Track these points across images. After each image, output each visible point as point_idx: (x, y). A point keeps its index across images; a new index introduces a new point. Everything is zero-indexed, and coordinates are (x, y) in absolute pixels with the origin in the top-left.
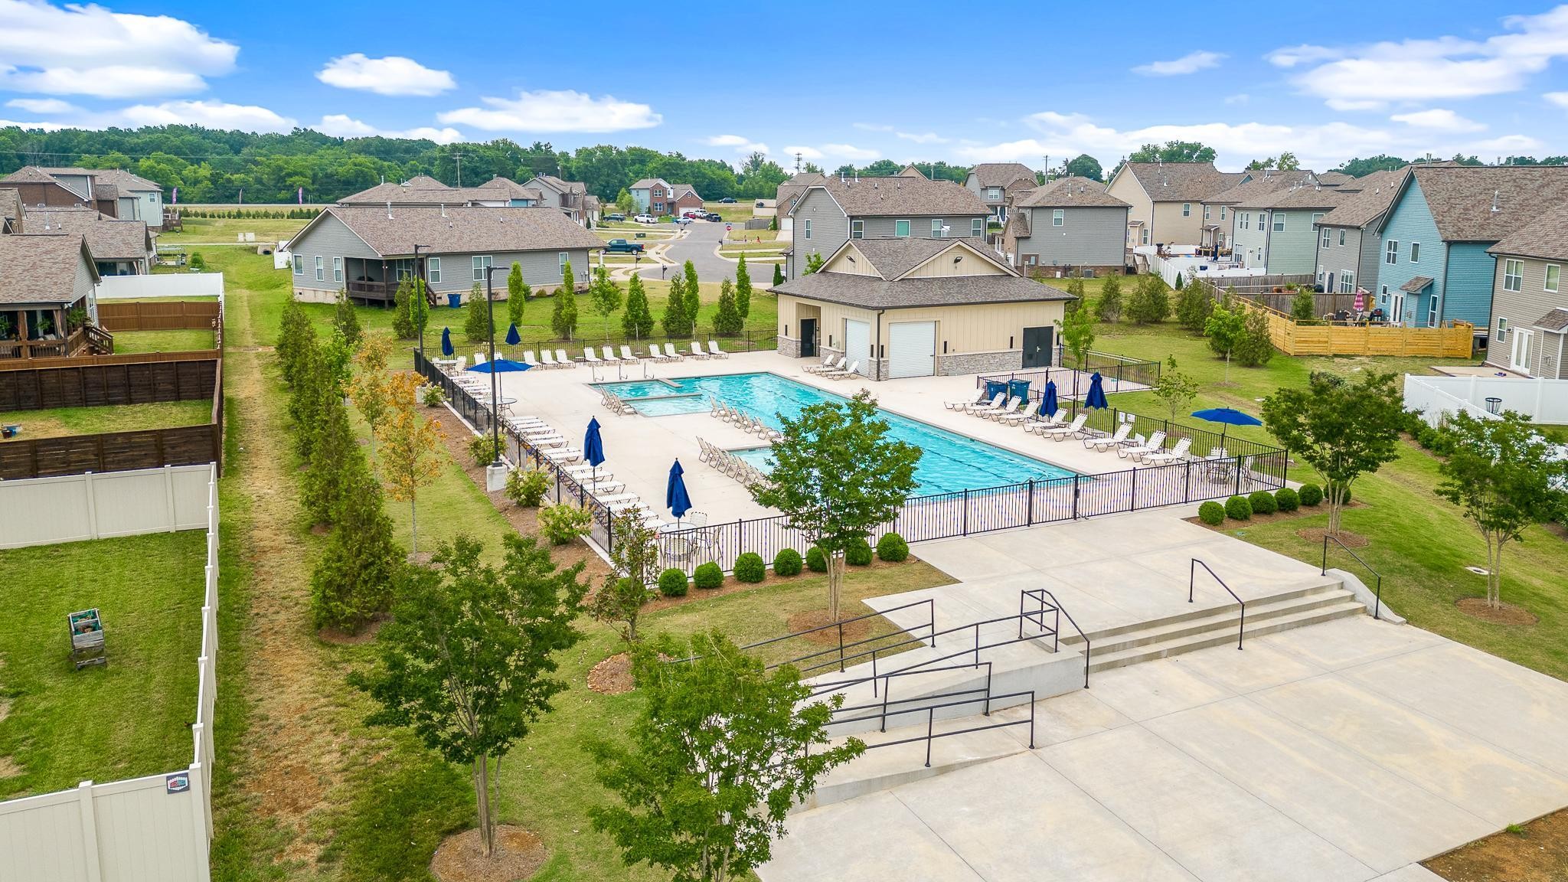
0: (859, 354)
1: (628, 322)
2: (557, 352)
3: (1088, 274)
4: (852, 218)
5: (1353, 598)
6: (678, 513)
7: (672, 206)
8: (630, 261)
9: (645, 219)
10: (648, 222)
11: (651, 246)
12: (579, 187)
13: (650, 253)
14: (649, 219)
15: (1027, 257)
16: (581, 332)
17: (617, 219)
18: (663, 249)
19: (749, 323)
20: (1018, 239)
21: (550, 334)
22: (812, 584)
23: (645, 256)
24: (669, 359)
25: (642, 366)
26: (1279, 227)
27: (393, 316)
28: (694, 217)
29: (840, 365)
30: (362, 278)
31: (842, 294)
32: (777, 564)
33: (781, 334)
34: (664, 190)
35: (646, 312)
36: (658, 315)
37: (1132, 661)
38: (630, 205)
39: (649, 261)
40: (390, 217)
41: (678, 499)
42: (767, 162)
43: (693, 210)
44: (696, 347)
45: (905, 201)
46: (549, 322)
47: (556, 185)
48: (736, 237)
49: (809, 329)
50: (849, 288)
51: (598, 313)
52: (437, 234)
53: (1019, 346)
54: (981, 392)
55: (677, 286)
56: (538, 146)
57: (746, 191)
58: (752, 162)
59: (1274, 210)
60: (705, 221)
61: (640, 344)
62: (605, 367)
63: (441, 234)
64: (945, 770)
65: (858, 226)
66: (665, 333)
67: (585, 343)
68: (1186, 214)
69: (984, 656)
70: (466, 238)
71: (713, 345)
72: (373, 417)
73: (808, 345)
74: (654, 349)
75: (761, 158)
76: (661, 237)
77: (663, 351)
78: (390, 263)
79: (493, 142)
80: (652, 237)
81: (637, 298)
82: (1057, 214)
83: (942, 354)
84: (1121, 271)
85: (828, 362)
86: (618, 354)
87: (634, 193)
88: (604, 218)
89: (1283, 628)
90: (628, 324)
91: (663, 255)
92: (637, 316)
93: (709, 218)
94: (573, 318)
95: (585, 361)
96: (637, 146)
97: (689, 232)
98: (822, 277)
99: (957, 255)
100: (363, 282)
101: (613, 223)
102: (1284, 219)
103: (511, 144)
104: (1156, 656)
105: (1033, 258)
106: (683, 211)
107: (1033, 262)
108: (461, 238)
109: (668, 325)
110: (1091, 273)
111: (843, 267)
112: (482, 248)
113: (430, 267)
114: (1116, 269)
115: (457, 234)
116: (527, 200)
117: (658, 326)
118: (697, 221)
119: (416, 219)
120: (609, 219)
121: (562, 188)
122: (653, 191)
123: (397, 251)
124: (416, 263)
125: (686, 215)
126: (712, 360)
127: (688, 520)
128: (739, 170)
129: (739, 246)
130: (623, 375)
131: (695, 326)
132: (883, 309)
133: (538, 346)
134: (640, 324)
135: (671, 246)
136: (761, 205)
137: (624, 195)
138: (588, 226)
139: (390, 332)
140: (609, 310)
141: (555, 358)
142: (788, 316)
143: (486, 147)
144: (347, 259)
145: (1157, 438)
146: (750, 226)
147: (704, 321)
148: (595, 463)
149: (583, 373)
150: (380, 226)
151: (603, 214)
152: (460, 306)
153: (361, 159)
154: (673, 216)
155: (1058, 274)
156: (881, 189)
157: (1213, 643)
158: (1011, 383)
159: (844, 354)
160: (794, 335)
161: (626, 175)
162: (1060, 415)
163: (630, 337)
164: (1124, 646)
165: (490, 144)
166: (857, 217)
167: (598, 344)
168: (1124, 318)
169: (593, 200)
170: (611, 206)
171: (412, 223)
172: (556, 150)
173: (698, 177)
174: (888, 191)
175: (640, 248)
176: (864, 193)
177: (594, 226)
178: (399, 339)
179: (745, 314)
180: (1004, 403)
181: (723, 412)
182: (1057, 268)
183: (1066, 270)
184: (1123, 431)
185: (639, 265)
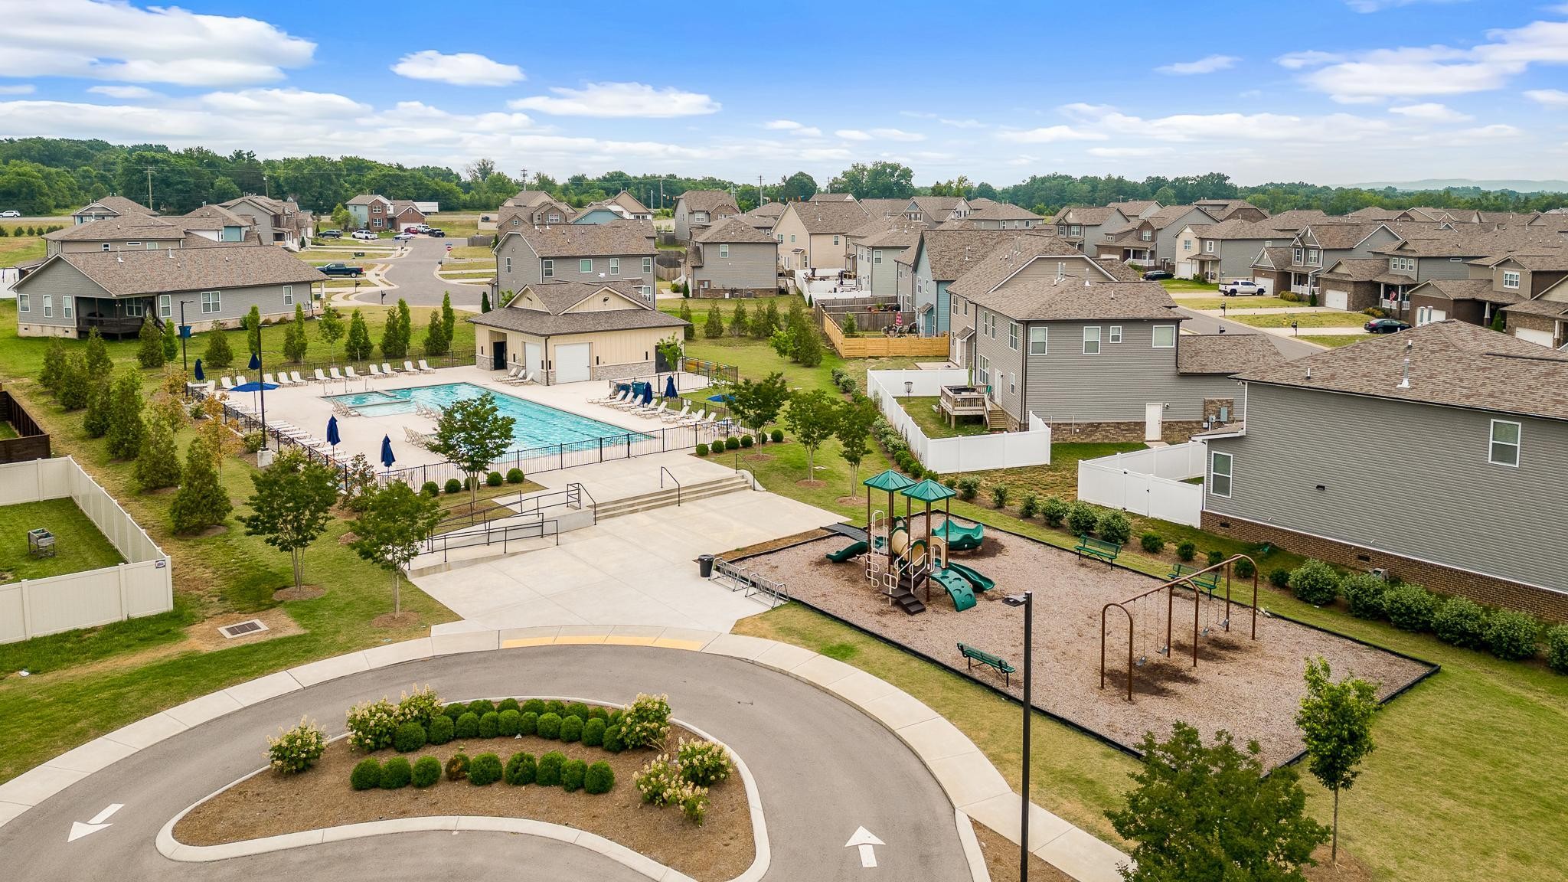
0: (534, 369)
1: (351, 347)
2: (292, 373)
3: (749, 296)
4: (543, 258)
5: (746, 482)
6: (388, 464)
7: (393, 222)
8: (348, 285)
9: (363, 235)
10: (367, 238)
11: (371, 267)
12: (290, 206)
13: (370, 275)
14: (369, 235)
15: (702, 282)
16: (310, 355)
17: (334, 235)
18: (382, 270)
19: (454, 345)
20: (693, 267)
21: (281, 358)
22: (466, 495)
23: (363, 278)
24: (386, 375)
25: (363, 382)
26: (879, 260)
27: (136, 348)
28: (416, 232)
29: (521, 375)
30: (94, 314)
31: (521, 325)
32: (446, 487)
33: (478, 353)
34: (384, 206)
35: (366, 338)
36: (376, 340)
37: (623, 514)
38: (347, 220)
39: (368, 284)
40: (120, 260)
41: (388, 457)
42: (495, 171)
43: (414, 226)
44: (408, 365)
45: (587, 244)
46: (281, 348)
47: (267, 206)
48: (458, 255)
49: (500, 349)
50: (526, 319)
51: (324, 341)
52: (166, 274)
53: (652, 358)
54: (612, 390)
55: (392, 317)
56: (239, 155)
57: (472, 201)
58: (480, 170)
59: (874, 248)
60: (427, 236)
61: (361, 365)
62: (333, 383)
63: (170, 274)
64: (514, 554)
65: (549, 265)
66: (383, 354)
67: (315, 366)
68: (836, 243)
69: (540, 511)
70: (194, 277)
71: (423, 363)
72: (173, 424)
73: (499, 361)
74: (374, 368)
75: (489, 166)
76: (380, 255)
77: (381, 370)
78: (122, 301)
79: (186, 151)
80: (371, 256)
81: (358, 328)
82: (724, 248)
83: (595, 365)
84: (775, 292)
85: (512, 373)
86: (343, 373)
87: (351, 209)
88: (319, 235)
89: (705, 497)
90: (350, 348)
91: (382, 277)
92: (358, 343)
93: (432, 233)
94: (303, 347)
95: (316, 379)
96: (353, 156)
97: (410, 249)
98: (509, 311)
99: (606, 296)
100: (95, 318)
101: (329, 239)
102: (881, 254)
103: (207, 152)
104: (636, 511)
105: (706, 283)
106: (403, 226)
107: (706, 287)
108: (189, 277)
109: (385, 348)
110: (752, 294)
111: (524, 304)
112: (211, 286)
113: (161, 304)
114: (771, 291)
115: (185, 273)
116: (240, 227)
117: (377, 349)
118: (419, 236)
119: (144, 261)
120: (324, 235)
121: (273, 209)
122: (371, 207)
123: (129, 291)
124: (150, 301)
125: (408, 230)
126: (422, 375)
127: (394, 466)
128: (466, 177)
129: (459, 265)
130: (349, 389)
131: (409, 348)
132: (549, 336)
133: (276, 369)
134: (361, 349)
135: (391, 266)
136: (486, 219)
137: (340, 210)
138: (303, 244)
139: (134, 363)
140: (335, 338)
141: (290, 378)
142: (483, 341)
143: (178, 155)
144: (77, 298)
145: (702, 412)
146: (473, 242)
147: (416, 342)
148: (334, 443)
149: (315, 389)
150: (111, 269)
151: (318, 230)
152: (190, 336)
153: (28, 167)
154: (393, 231)
155: (727, 296)
156: (568, 234)
157: (667, 505)
158: (633, 384)
159: (524, 367)
160: (487, 355)
161: (341, 186)
162: (654, 401)
163: (352, 358)
164: (620, 508)
165: (182, 152)
166: (547, 258)
167: (326, 366)
168: (749, 333)
169: (307, 216)
170: (326, 219)
171: (141, 265)
172: (260, 158)
173: (421, 189)
174: (574, 236)
175: (359, 271)
176: (553, 238)
177: (308, 244)
178: (143, 368)
179: (450, 338)
180: (625, 397)
181: (425, 412)
182: (726, 291)
183: (733, 292)
184: (686, 409)
185: (359, 289)
